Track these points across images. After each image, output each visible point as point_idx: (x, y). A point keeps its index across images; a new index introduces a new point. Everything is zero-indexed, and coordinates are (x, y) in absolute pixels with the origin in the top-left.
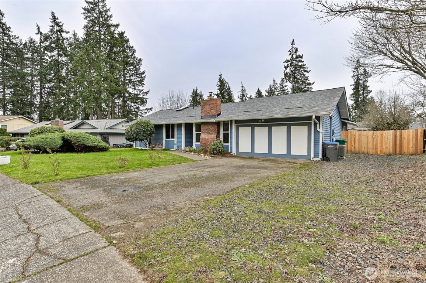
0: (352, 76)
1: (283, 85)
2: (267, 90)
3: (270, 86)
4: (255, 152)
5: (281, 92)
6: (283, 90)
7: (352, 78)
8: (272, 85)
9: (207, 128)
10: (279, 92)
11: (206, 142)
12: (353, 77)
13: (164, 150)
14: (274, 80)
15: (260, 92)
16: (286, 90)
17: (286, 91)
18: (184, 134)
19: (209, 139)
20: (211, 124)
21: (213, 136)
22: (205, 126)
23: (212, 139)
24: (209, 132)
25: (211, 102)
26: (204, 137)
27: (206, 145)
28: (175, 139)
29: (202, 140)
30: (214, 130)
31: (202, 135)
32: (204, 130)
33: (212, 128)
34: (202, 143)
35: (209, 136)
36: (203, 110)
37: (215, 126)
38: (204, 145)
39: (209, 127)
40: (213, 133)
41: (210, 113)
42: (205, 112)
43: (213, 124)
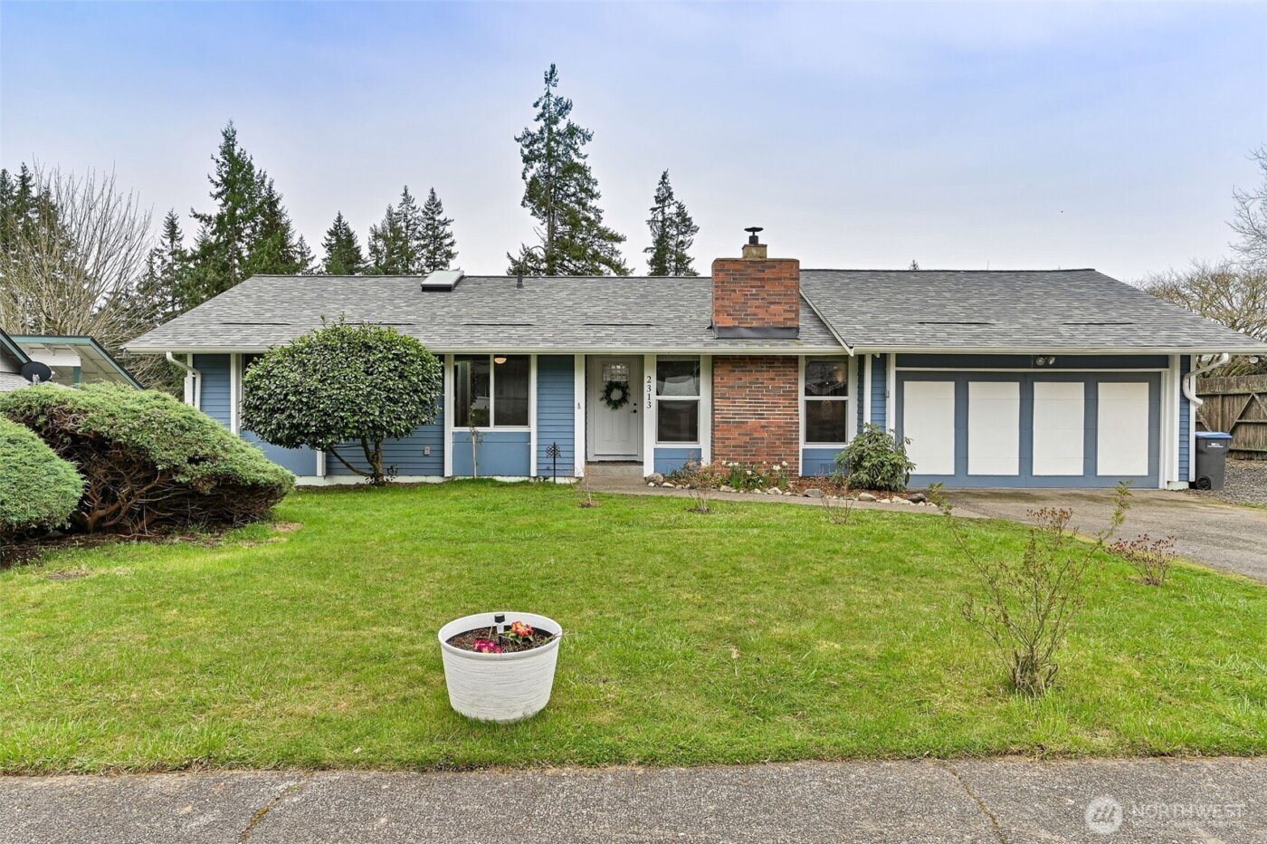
0: (649, 222)
1: (437, 218)
2: (379, 226)
3: (390, 213)
4: (971, 472)
5: (427, 241)
6: (436, 237)
7: (648, 227)
8: (396, 210)
9: (746, 379)
10: (422, 242)
11: (747, 439)
12: (652, 222)
13: (452, 482)
14: (405, 194)
15: (347, 230)
16: (448, 236)
17: (447, 241)
18: (583, 405)
19: (763, 427)
20: (770, 363)
21: (780, 415)
22: (734, 371)
23: (779, 427)
24: (759, 399)
25: (768, 274)
26: (735, 418)
27: (745, 451)
28: (533, 428)
29: (724, 430)
30: (782, 387)
31: (723, 410)
32: (733, 387)
33: (773, 379)
34: (725, 447)
35: (763, 414)
36: (726, 303)
37: (790, 371)
38: (735, 451)
39: (758, 375)
40: (781, 401)
41: (764, 319)
42: (735, 310)
43: (782, 363)
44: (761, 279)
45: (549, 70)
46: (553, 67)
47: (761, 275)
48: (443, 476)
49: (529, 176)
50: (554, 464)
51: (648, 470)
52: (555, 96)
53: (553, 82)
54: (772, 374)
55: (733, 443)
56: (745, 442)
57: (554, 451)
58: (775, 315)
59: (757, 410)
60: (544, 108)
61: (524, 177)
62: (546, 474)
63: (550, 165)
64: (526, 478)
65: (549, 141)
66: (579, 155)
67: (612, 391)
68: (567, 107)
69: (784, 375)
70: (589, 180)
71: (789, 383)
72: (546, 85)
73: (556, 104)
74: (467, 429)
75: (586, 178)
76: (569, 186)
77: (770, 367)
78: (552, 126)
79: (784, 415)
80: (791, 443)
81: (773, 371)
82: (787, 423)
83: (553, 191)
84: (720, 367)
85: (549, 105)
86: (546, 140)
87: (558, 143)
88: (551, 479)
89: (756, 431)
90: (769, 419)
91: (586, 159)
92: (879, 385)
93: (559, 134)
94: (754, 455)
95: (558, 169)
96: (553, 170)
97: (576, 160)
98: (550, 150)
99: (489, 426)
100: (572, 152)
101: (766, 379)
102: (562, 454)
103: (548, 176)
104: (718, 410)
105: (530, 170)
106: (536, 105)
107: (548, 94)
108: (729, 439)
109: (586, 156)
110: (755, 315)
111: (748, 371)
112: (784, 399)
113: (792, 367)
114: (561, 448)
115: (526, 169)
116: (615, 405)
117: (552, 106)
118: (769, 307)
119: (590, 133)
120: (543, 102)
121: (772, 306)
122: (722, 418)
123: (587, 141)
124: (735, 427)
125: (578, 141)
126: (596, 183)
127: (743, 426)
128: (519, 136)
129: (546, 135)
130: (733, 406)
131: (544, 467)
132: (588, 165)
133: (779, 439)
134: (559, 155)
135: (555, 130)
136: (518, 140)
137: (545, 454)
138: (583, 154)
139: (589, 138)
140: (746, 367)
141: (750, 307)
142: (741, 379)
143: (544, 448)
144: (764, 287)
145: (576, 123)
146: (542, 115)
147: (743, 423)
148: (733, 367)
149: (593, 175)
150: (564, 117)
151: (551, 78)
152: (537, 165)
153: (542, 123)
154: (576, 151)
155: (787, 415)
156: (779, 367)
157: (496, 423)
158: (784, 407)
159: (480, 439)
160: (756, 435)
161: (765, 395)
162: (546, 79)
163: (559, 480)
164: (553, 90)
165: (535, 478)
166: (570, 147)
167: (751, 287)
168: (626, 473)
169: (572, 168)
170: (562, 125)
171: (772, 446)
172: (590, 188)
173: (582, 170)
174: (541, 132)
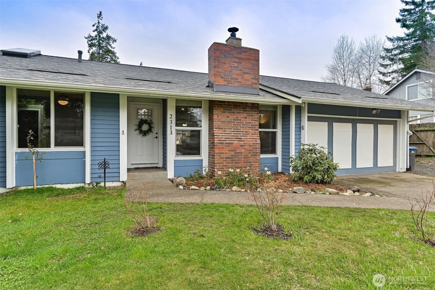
18: (126, 132)
19: (242, 146)
20: (244, 108)
21: (250, 139)
22: (225, 112)
23: (250, 146)
24: (238, 129)
25: (243, 56)
26: (226, 141)
27: (232, 160)
28: (87, 148)
29: (221, 148)
30: (251, 123)
31: (219, 136)
32: (224, 122)
33: (246, 118)
34: (221, 158)
35: (241, 138)
36: (220, 70)
37: (255, 114)
38: (227, 161)
39: (238, 115)
40: (250, 131)
41: (241, 82)
42: (225, 75)
43: (250, 109)
44: (240, 58)
45: (99, 13)
46: (101, 12)
47: (239, 56)
48: (5, 187)
49: (91, 52)
50: (105, 173)
51: (170, 174)
52: (101, 23)
53: (101, 18)
54: (245, 115)
55: (225, 156)
56: (232, 155)
57: (104, 165)
58: (247, 80)
59: (238, 136)
60: (97, 27)
61: (89, 52)
62: (98, 180)
63: (100, 49)
64: (82, 185)
65: (99, 40)
66: (112, 47)
67: (142, 125)
68: (106, 28)
69: (252, 116)
70: (116, 57)
71: (254, 121)
72: (98, 19)
73: (102, 27)
74: (26, 150)
75: (114, 56)
76: (108, 58)
77: (244, 111)
78: (100, 34)
79: (252, 139)
80: (256, 155)
81: (246, 113)
82: (254, 143)
83: (101, 59)
84: (216, 109)
85: (99, 27)
86: (98, 40)
87: (103, 41)
88: (102, 184)
89: (238, 149)
90: (245, 141)
91: (114, 49)
92: (298, 123)
93: (103, 38)
94: (237, 163)
95: (103, 51)
96: (101, 51)
97: (110, 49)
98: (100, 44)
99: (50, 147)
100: (108, 46)
101: (242, 118)
102: (111, 166)
103: (99, 53)
104: (216, 135)
105: (91, 50)
106: (94, 26)
107: (99, 23)
108: (223, 153)
109: (114, 48)
110: (236, 79)
111: (232, 112)
112: (252, 130)
113: (255, 111)
114: (110, 162)
115: (89, 49)
116: (145, 133)
117: (100, 27)
118: (244, 75)
119: (116, 39)
120: (97, 25)
121: (246, 75)
122: (219, 140)
123: (115, 42)
124: (227, 146)
125: (111, 41)
126: (118, 58)
127: (231, 145)
128: (87, 36)
129: (98, 38)
130: (225, 133)
131: (97, 175)
132: (115, 51)
133: (250, 153)
134: (103, 46)
135: (101, 36)
136: (86, 38)
137: (97, 167)
138: (113, 47)
139: (115, 41)
140: (231, 110)
141: (233, 74)
142: (228, 117)
143: (97, 162)
144: (241, 63)
145: (110, 34)
146: (96, 30)
147: (231, 143)
148: (224, 109)
149: (117, 55)
150: (105, 32)
151: (100, 16)
152: (94, 49)
153: (96, 33)
154: (110, 45)
155: (254, 139)
156: (249, 111)
157: (57, 144)
158: (252, 134)
159: (40, 158)
160: (238, 151)
161: (242, 127)
162: (98, 17)
163: (108, 184)
164: (100, 21)
165: (89, 184)
166: (108, 43)
167: (234, 62)
168: (156, 176)
169: (108, 51)
170: (104, 35)
171: (246, 157)
172: (116, 60)
173: (113, 53)
174: (96, 36)
